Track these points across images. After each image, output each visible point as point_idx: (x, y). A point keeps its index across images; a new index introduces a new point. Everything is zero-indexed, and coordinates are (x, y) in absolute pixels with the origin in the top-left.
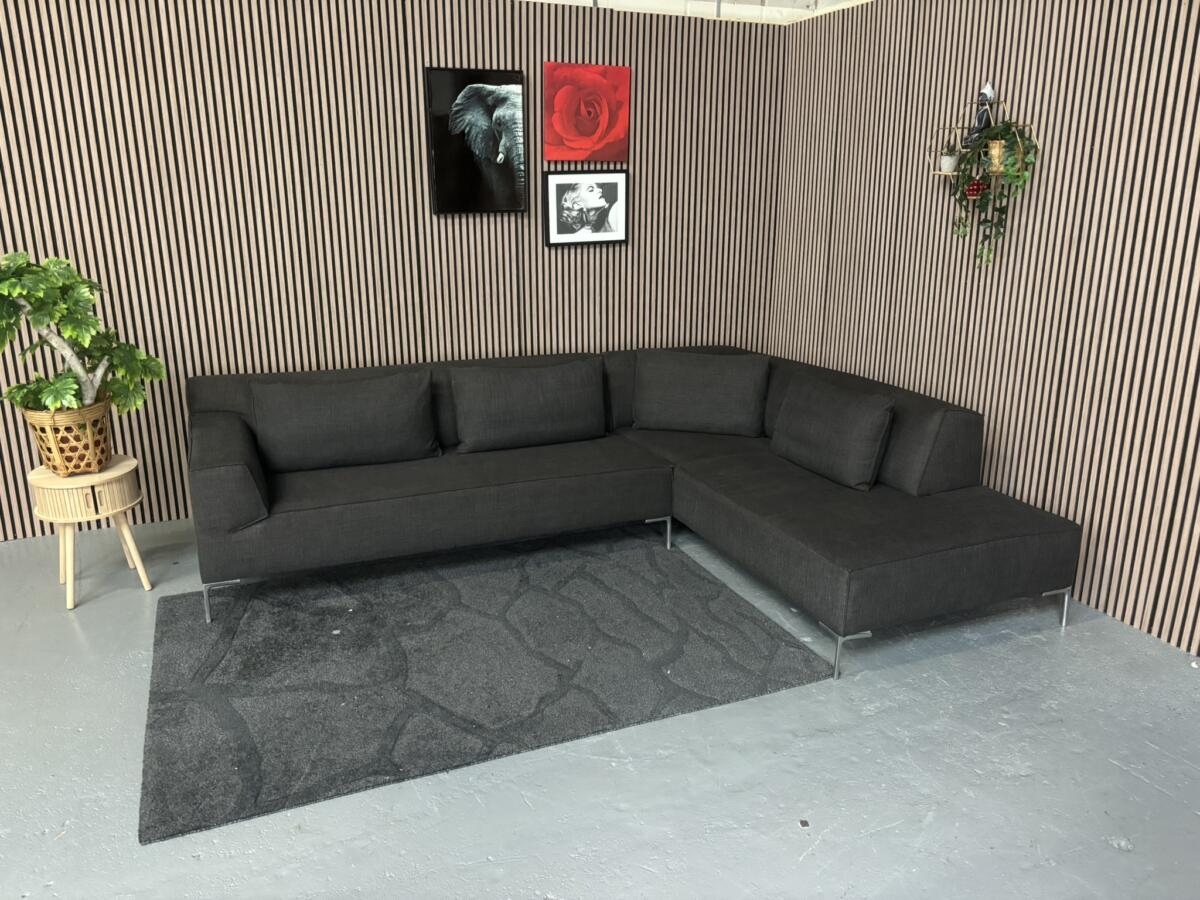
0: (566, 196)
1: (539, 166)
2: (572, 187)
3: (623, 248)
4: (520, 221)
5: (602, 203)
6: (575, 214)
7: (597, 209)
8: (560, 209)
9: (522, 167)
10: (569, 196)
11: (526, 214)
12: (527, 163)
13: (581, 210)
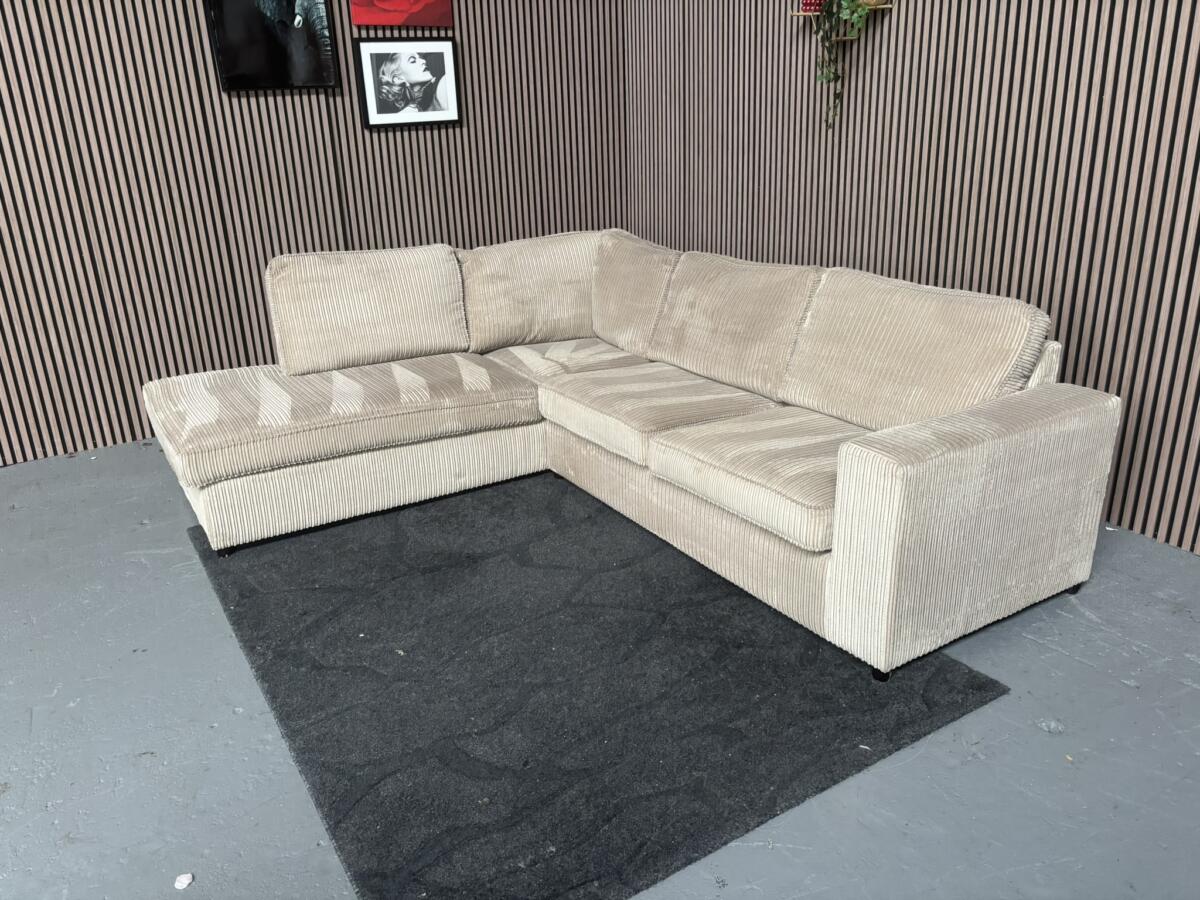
0: (383, 68)
1: (346, 32)
2: (390, 58)
3: (458, 130)
4: (331, 100)
5: (427, 76)
6: (396, 89)
7: (422, 84)
8: (378, 84)
9: (327, 33)
10: (388, 68)
11: (338, 90)
12: (332, 27)
13: (403, 85)
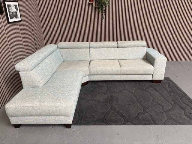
0: (9, 8)
5: (15, 10)
6: (12, 13)
7: (15, 12)
8: (9, 12)
10: (10, 8)
13: (13, 12)
